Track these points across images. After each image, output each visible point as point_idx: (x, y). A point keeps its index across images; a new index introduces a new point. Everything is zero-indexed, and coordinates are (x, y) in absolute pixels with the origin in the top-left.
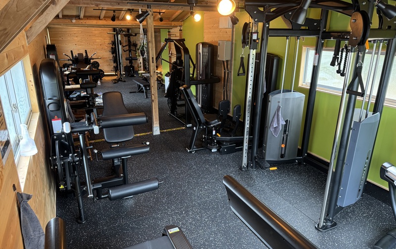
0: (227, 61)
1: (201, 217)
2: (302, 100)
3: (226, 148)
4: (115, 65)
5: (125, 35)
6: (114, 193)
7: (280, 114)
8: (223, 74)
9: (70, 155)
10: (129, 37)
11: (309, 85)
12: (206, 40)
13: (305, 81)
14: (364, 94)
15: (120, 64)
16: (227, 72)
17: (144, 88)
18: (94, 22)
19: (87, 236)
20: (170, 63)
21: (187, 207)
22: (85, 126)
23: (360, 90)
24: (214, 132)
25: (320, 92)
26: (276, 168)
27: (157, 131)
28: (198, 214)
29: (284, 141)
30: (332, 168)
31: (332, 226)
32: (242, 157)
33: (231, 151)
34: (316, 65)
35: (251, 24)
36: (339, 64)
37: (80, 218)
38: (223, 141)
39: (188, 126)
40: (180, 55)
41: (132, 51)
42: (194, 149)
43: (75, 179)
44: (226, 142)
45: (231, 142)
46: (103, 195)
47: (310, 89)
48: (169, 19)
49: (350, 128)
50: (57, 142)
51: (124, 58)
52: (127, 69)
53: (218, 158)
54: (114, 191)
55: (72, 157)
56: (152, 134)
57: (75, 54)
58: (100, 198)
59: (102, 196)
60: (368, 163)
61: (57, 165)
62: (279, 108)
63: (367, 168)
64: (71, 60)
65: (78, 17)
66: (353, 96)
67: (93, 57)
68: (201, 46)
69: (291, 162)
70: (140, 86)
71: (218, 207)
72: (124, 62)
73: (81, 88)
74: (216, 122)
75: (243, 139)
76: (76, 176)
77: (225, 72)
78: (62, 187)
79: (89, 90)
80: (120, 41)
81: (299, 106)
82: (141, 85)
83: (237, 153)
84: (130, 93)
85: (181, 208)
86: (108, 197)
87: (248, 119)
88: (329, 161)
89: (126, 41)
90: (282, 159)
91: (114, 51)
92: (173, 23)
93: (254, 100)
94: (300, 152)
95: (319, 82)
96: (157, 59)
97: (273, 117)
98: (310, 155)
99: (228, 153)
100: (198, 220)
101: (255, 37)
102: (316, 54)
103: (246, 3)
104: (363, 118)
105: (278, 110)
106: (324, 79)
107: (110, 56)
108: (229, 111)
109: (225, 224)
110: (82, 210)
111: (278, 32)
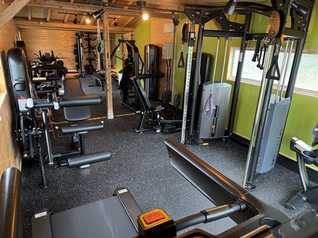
0: (170, 60)
1: (146, 182)
2: (229, 90)
3: (167, 129)
4: (77, 64)
5: (86, 39)
6: (72, 162)
7: (212, 101)
8: (166, 71)
9: (34, 129)
10: (89, 41)
11: (235, 78)
12: (153, 43)
13: (231, 75)
14: (279, 78)
15: (81, 63)
16: (169, 69)
17: (100, 82)
18: (59, 25)
19: (48, 198)
20: (123, 60)
21: (135, 175)
22: (47, 103)
23: (276, 75)
24: (158, 116)
25: (243, 84)
26: (208, 144)
27: (111, 115)
28: (144, 180)
29: (215, 123)
30: (252, 144)
31: (252, 189)
32: (181, 136)
33: (172, 131)
34: (241, 61)
35: (189, 25)
36: (259, 60)
37: (43, 184)
38: (166, 124)
39: (137, 112)
40: (131, 53)
41: (91, 53)
42: (142, 130)
43: (38, 150)
44: (168, 124)
45: (172, 124)
46: (63, 163)
47: (236, 81)
48: (122, 25)
49: (267, 109)
50: (22, 117)
51: (84, 59)
52: (87, 67)
53: (161, 137)
54: (72, 160)
55: (35, 130)
56: (107, 118)
57: (43, 53)
58: (60, 166)
59: (62, 165)
60: (281, 139)
61: (22, 138)
62: (211, 95)
63: (280, 142)
64: (39, 58)
65: (45, 20)
66: (271, 80)
67: (58, 57)
68: (149, 47)
69: (219, 140)
70: (97, 81)
71: (160, 175)
72: (85, 62)
73: (47, 80)
74: (160, 108)
75: (182, 122)
76: (39, 148)
77: (168, 69)
78: (26, 155)
79: (54, 82)
80: (82, 44)
81: (226, 95)
82: (98, 79)
83: (177, 133)
84: (89, 86)
85: (129, 176)
86: (67, 165)
87: (185, 107)
88: (250, 139)
89: (86, 45)
90: (212, 138)
91: (76, 52)
92: (126, 29)
93: (191, 91)
94: (227, 133)
95: (243, 76)
96: (112, 56)
97: (206, 103)
98: (234, 135)
99: (169, 133)
100: (144, 185)
101: (192, 36)
102: (241, 52)
103: (186, 8)
104: (278, 101)
105: (210, 97)
106: (246, 73)
107: (72, 56)
108: (170, 100)
109: (166, 187)
110: (44, 177)
111: (210, 33)
